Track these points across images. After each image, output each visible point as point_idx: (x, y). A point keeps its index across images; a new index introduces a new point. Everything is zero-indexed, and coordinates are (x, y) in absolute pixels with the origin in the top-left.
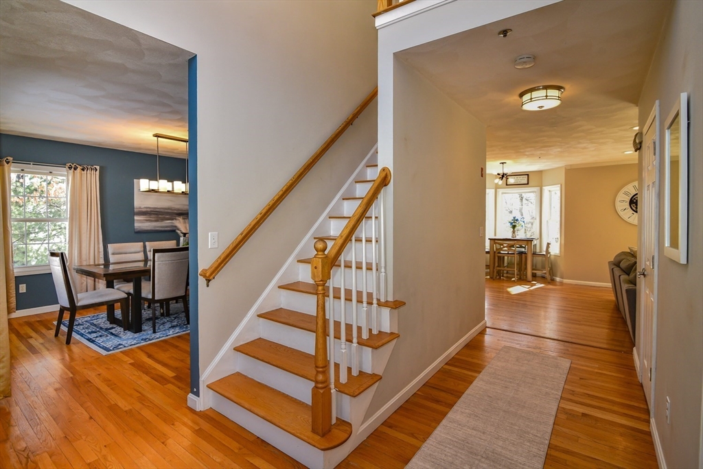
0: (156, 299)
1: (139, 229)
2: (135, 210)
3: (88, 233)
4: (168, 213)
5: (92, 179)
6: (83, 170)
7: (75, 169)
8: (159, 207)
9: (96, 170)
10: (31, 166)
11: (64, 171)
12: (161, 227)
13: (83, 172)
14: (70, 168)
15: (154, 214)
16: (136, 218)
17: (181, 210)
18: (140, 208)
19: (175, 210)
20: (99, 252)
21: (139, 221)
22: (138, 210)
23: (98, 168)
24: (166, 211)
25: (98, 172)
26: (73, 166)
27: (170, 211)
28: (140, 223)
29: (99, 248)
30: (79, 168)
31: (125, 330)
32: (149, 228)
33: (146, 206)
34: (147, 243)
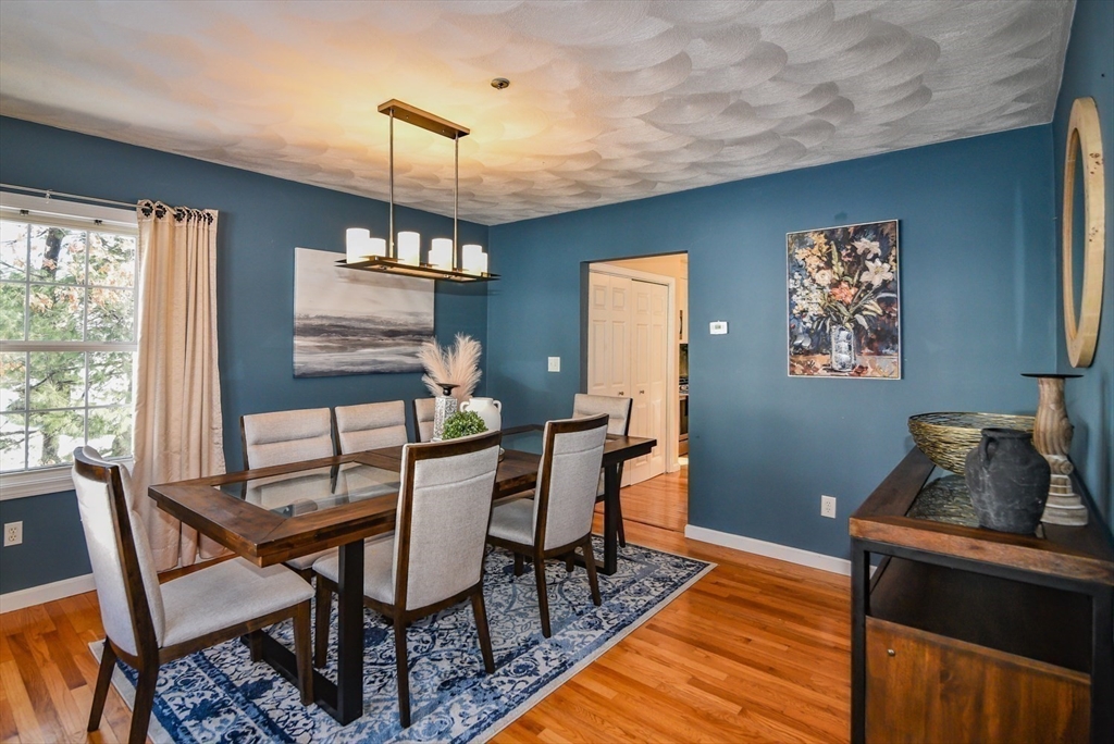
0: (409, 607)
1: (304, 370)
2: (297, 323)
3: (187, 380)
4: (366, 331)
5: (199, 240)
6: (178, 217)
7: (159, 215)
8: (349, 316)
9: (211, 220)
10: (47, 201)
11: (130, 219)
12: (352, 364)
13: (177, 224)
14: (146, 212)
15: (335, 332)
16: (298, 341)
17: (395, 325)
18: (307, 318)
19: (382, 323)
20: (211, 428)
21: (307, 350)
22: (302, 322)
23: (215, 213)
24: (363, 325)
25: (214, 225)
26: (154, 206)
27: (372, 326)
28: (309, 355)
29: (211, 418)
30: (170, 212)
31: (306, 701)
32: (325, 368)
33: (320, 313)
34: (338, 410)
